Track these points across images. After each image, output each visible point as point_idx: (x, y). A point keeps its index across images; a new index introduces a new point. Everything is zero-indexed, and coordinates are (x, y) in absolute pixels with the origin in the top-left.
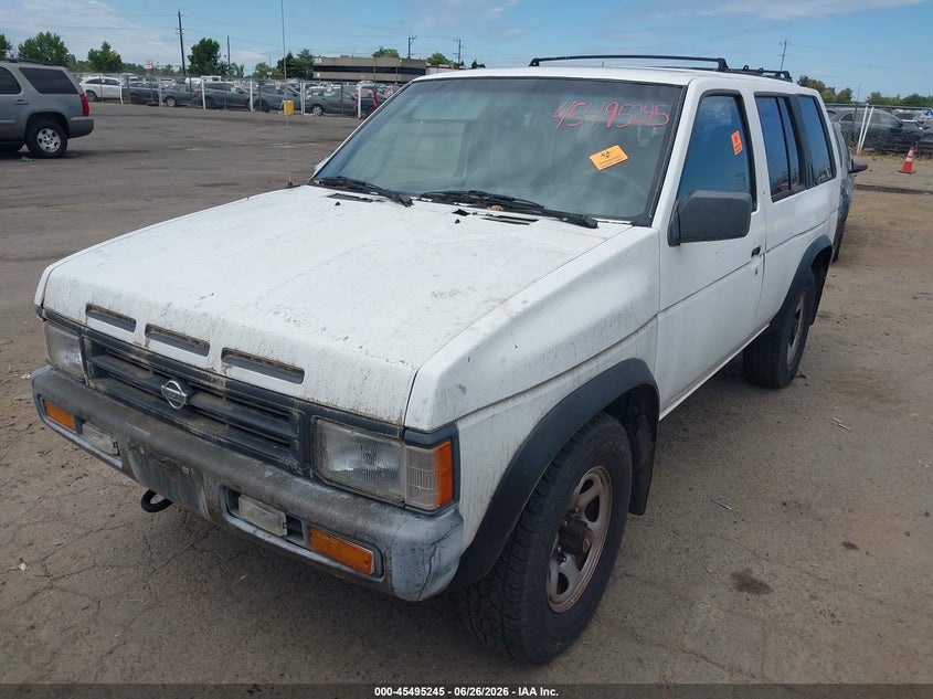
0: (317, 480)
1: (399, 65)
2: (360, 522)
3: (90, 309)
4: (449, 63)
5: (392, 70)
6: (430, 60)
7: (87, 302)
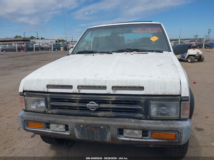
0: (151, 119)
1: (22, 39)
2: (171, 126)
3: (48, 86)
4: (35, 38)
5: (21, 41)
6: (30, 38)
7: (47, 84)
